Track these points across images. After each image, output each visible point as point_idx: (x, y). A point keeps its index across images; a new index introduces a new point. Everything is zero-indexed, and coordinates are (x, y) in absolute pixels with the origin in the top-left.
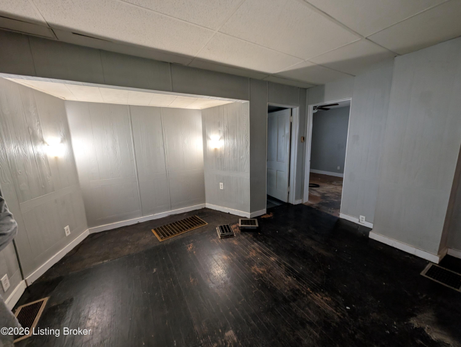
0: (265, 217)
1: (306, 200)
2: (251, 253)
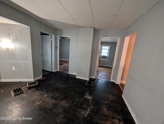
0: (41, 79)
1: (58, 70)
2: (34, 97)
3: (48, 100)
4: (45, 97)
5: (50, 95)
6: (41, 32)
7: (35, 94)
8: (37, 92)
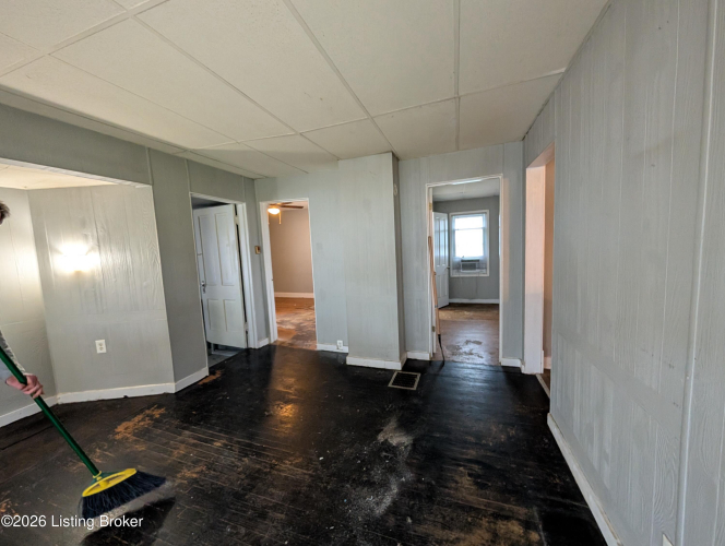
0: (205, 381)
1: (274, 337)
2: (176, 452)
3: (228, 458)
4: (217, 451)
5: (236, 439)
6: (193, 199)
7: (180, 438)
8: (187, 432)
